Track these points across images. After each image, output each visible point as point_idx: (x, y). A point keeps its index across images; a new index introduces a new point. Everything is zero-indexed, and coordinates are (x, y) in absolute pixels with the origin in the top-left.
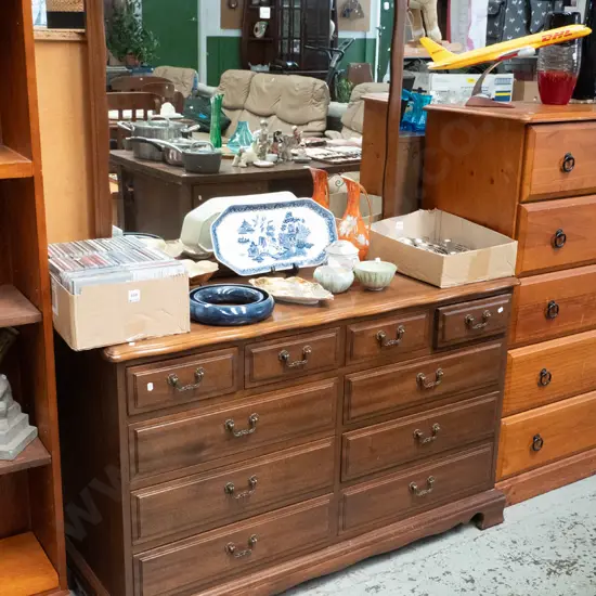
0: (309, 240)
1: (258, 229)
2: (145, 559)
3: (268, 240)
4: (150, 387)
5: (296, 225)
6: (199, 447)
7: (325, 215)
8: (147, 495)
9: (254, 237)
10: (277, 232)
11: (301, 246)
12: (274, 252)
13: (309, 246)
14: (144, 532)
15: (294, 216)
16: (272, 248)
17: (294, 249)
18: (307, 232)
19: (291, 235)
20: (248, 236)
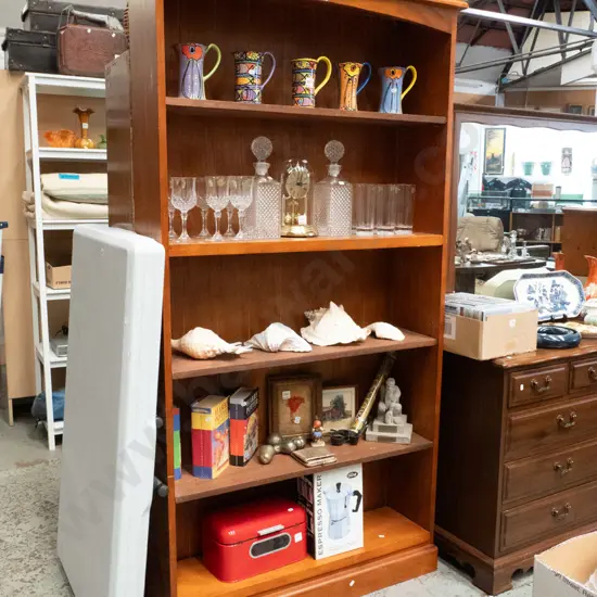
0: (567, 300)
1: (537, 291)
2: (508, 515)
3: (544, 298)
4: (522, 387)
5: (558, 289)
6: (542, 434)
7: (576, 283)
8: (513, 466)
9: (536, 296)
10: (548, 293)
11: (563, 303)
12: (548, 307)
13: (568, 304)
14: (510, 495)
15: (557, 283)
16: (547, 304)
17: (559, 306)
18: (566, 295)
19: (557, 295)
20: (532, 295)
